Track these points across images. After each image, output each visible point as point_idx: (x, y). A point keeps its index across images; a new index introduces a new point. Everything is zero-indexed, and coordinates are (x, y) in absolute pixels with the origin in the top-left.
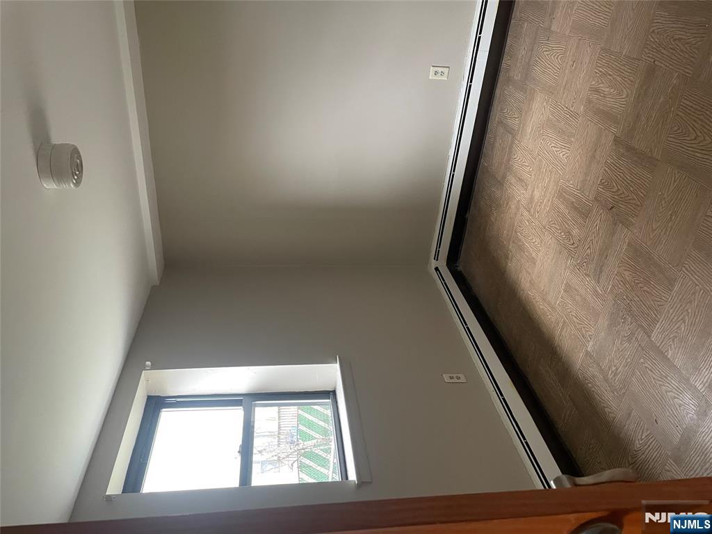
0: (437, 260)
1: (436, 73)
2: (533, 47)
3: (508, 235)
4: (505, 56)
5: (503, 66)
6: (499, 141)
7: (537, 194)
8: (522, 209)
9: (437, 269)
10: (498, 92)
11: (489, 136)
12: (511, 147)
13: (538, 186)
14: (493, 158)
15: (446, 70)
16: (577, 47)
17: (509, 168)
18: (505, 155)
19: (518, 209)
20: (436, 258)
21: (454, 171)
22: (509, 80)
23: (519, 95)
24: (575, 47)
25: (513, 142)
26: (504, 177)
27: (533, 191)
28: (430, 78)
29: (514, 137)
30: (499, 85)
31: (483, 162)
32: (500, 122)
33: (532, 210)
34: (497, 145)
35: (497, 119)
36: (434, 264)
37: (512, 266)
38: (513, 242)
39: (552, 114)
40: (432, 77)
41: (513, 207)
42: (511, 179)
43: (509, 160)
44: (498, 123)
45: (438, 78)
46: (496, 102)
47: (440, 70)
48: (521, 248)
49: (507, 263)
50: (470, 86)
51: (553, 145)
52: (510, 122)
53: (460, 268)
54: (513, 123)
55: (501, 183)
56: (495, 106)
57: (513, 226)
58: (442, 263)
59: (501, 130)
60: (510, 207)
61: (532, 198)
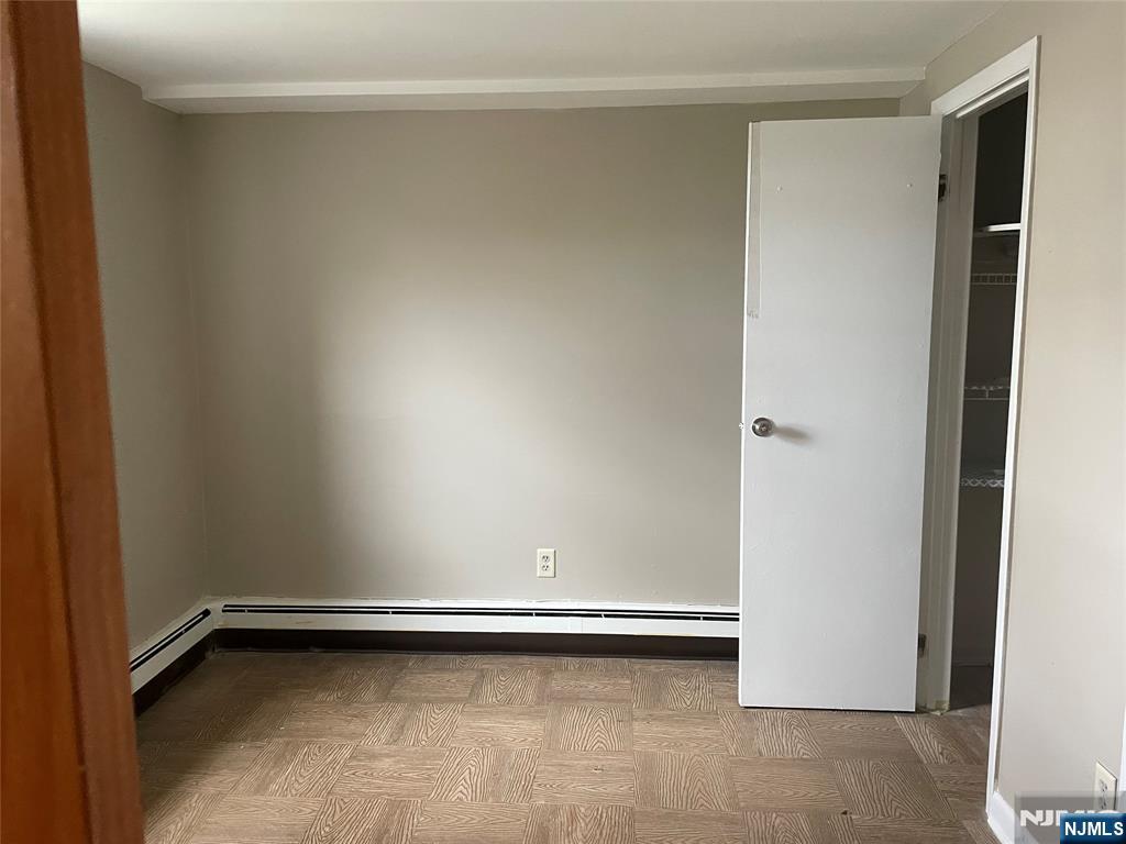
0: (223, 611)
1: (546, 558)
2: (602, 700)
3: (298, 730)
4: (578, 660)
5: (565, 660)
6: (453, 677)
7: (386, 763)
8: (354, 743)
9: (206, 613)
10: (525, 659)
11: (456, 660)
12: (451, 700)
13: (398, 762)
14: (425, 675)
15: (550, 573)
16: (622, 769)
17: (415, 704)
18: (434, 693)
19: (353, 736)
20: (228, 609)
21: (393, 613)
22: (547, 673)
23: (531, 695)
24: (621, 765)
25: (458, 701)
26: (398, 700)
27: (388, 756)
28: (539, 550)
29: (465, 701)
30: (534, 659)
31: (413, 660)
32: (482, 675)
33: (354, 763)
34: (447, 676)
35: (487, 666)
36: (216, 606)
37: (241, 751)
38: (288, 744)
39: (520, 755)
40: (541, 552)
41: (352, 727)
42: (399, 711)
43: (429, 702)
44: (482, 670)
45: (539, 562)
46: (509, 659)
47: (551, 564)
48: (280, 760)
49: (244, 740)
50: (531, 615)
51: (473, 769)
52: (487, 689)
53: (211, 656)
54: (489, 694)
55: (386, 696)
56: (505, 660)
57: (318, 736)
58: (218, 621)
59: (473, 677)
60: (350, 722)
61: (373, 757)
